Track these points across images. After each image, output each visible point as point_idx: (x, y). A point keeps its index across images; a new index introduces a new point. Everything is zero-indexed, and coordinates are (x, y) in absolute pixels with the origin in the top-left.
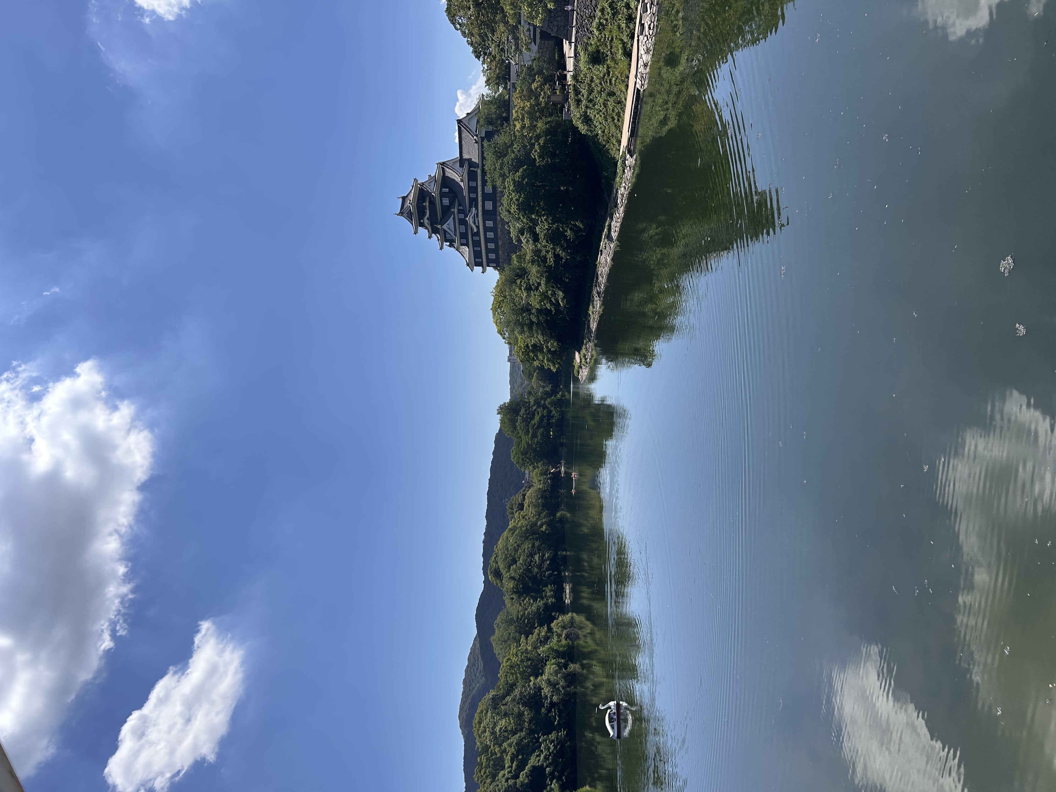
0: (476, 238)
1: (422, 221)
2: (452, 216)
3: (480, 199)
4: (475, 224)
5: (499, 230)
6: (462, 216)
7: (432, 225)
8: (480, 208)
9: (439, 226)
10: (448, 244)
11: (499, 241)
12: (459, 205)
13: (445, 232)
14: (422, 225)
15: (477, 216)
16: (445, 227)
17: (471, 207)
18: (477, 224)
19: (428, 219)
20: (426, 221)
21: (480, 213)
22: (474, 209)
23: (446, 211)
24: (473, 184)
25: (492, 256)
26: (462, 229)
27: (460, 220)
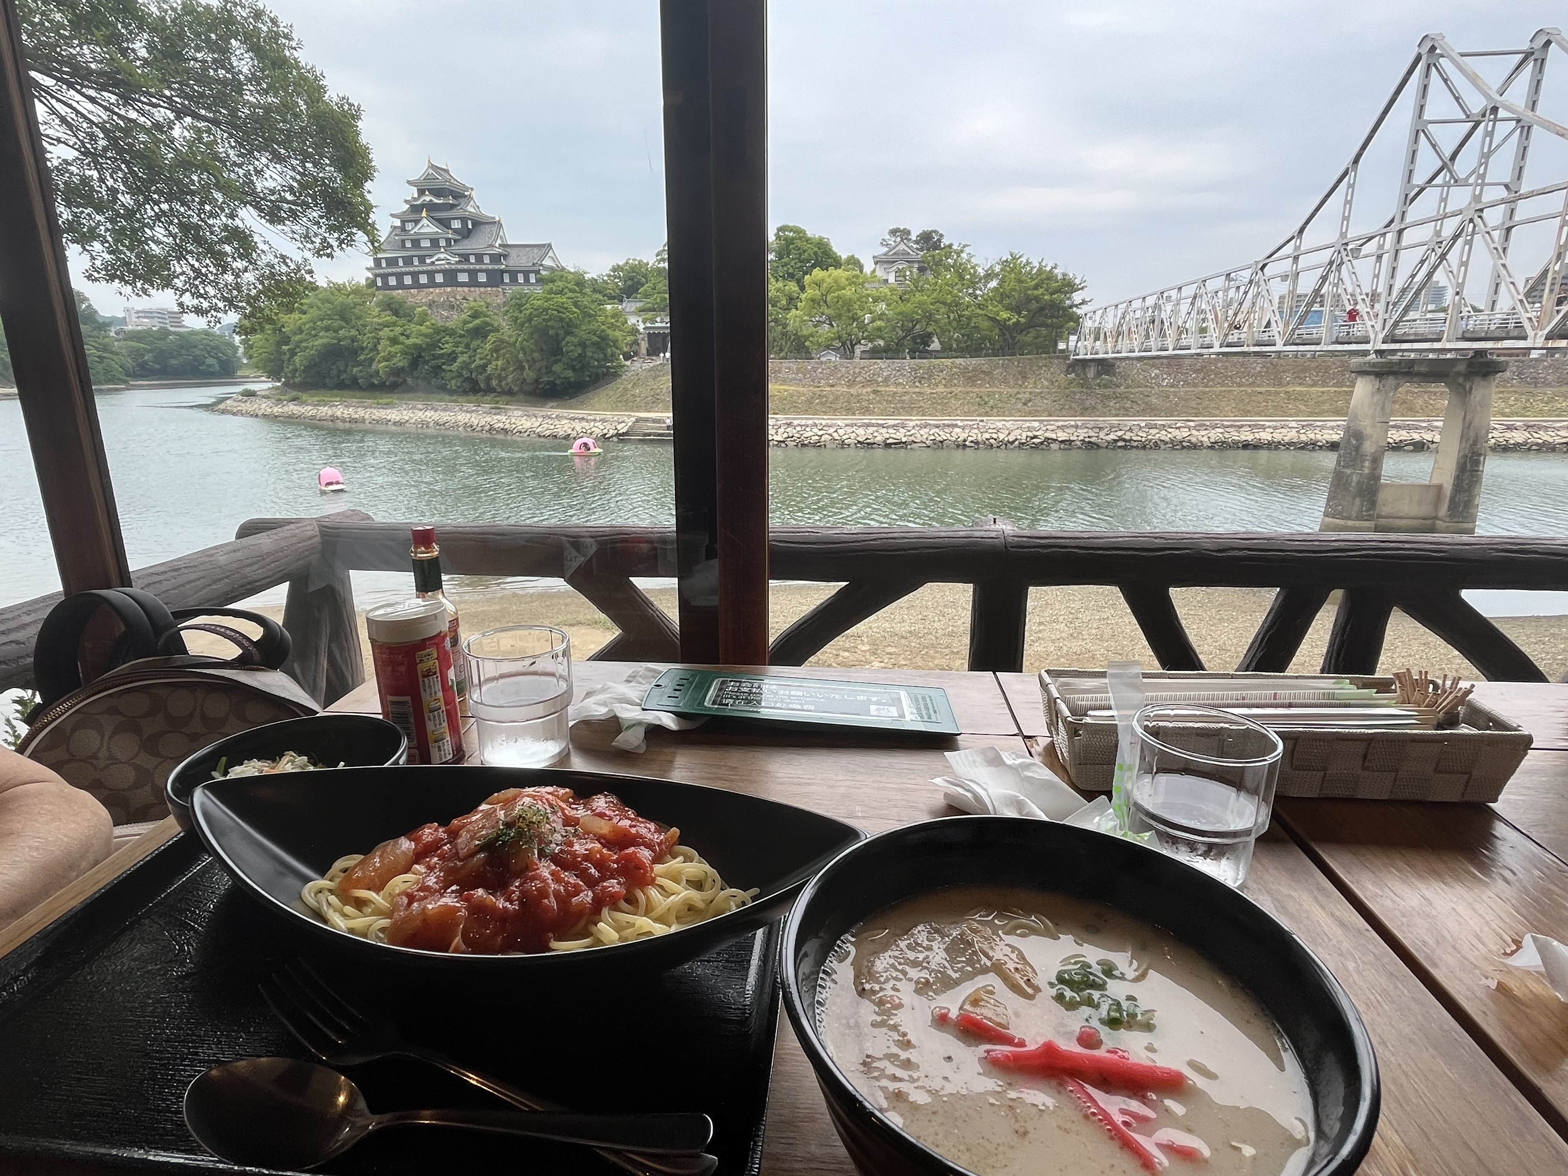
0: (416, 262)
1: (427, 193)
2: (440, 231)
3: (470, 267)
4: (437, 260)
5: (431, 290)
6: (443, 243)
7: (423, 206)
8: (458, 267)
9: (424, 214)
10: (399, 224)
11: (416, 290)
12: (455, 240)
13: (417, 222)
14: (421, 192)
15: (448, 263)
16: (425, 222)
17: (458, 255)
18: (437, 263)
19: (431, 200)
20: (428, 198)
21: (452, 267)
22: (455, 259)
23: (444, 223)
24: (487, 260)
25: (392, 281)
26: (426, 244)
27: (438, 240)
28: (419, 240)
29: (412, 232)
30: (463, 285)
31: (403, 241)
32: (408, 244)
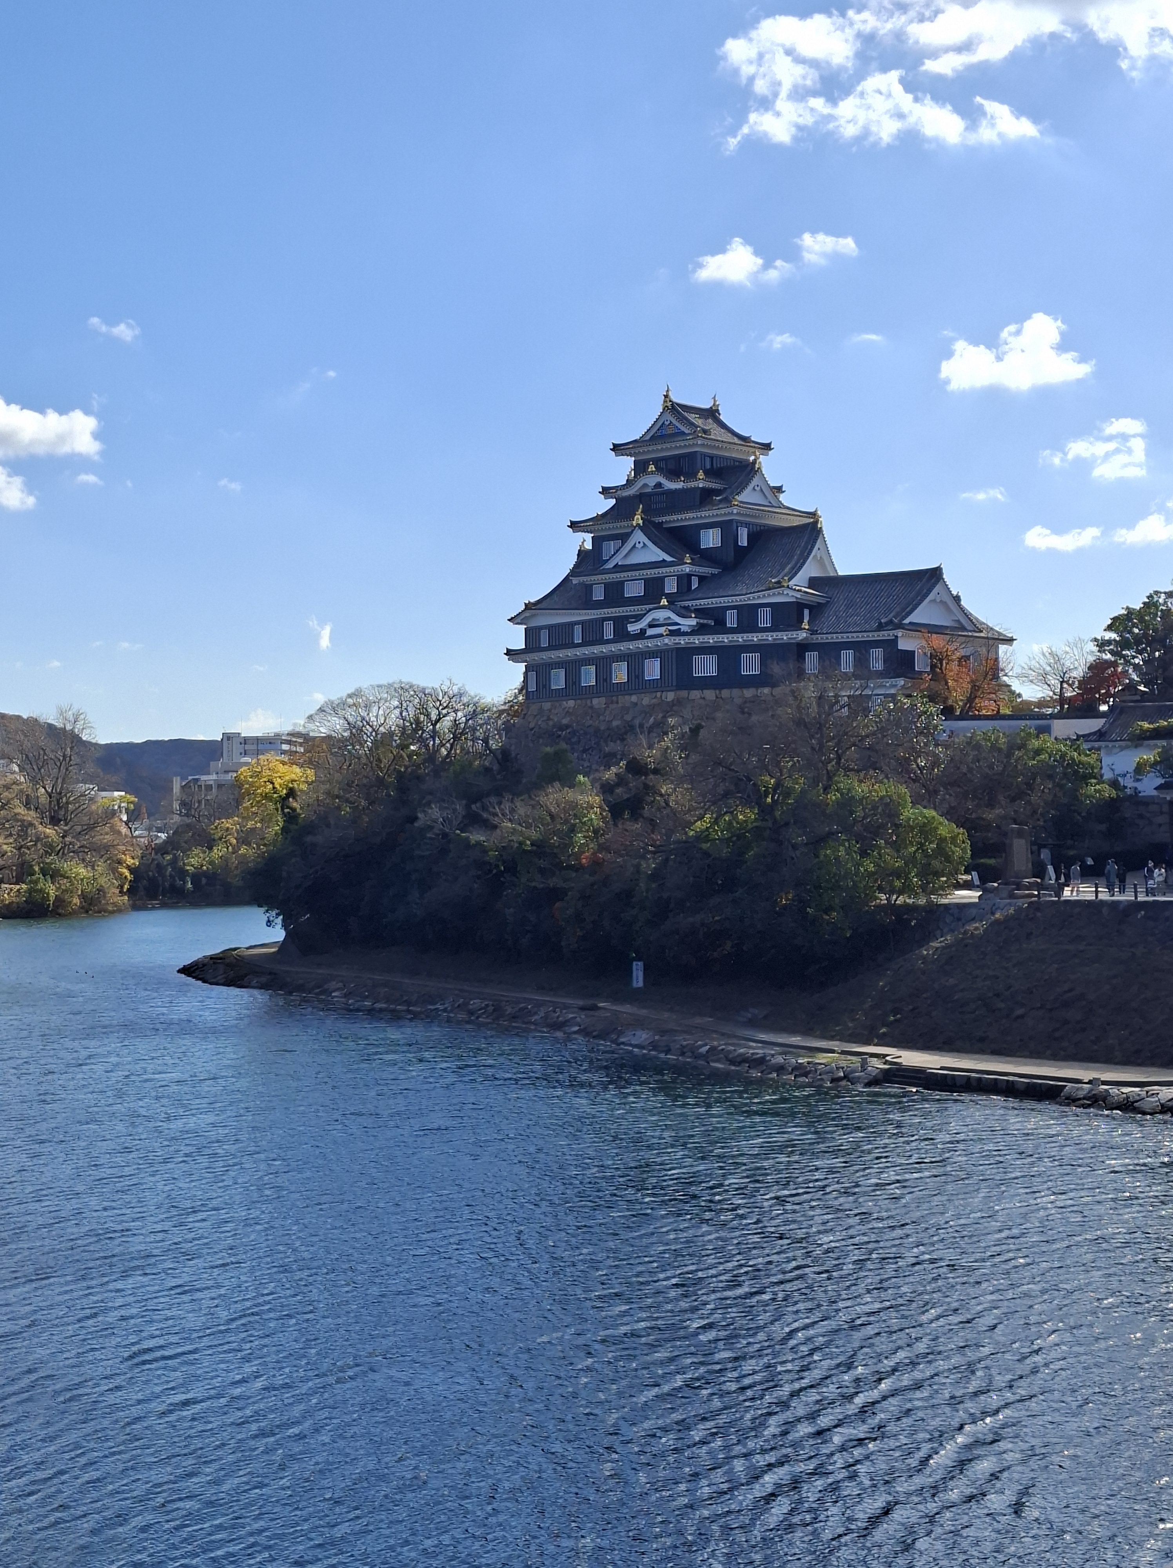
0: (608, 632)
1: (652, 468)
2: (669, 559)
3: (725, 639)
4: (651, 626)
5: (634, 698)
6: (671, 587)
7: (641, 497)
8: (697, 640)
9: (638, 519)
10: (588, 546)
11: (603, 700)
12: (702, 579)
13: (624, 538)
14: (640, 468)
15: (672, 634)
16: (639, 537)
17: (700, 612)
18: (650, 632)
19: (659, 485)
20: (651, 480)
21: (682, 641)
22: (693, 622)
23: (682, 541)
24: (765, 618)
25: (558, 679)
26: (634, 589)
27: (660, 581)
28: (621, 584)
29: (610, 565)
30: (705, 683)
31: (588, 588)
32: (598, 594)
